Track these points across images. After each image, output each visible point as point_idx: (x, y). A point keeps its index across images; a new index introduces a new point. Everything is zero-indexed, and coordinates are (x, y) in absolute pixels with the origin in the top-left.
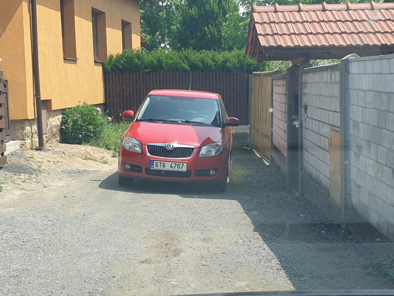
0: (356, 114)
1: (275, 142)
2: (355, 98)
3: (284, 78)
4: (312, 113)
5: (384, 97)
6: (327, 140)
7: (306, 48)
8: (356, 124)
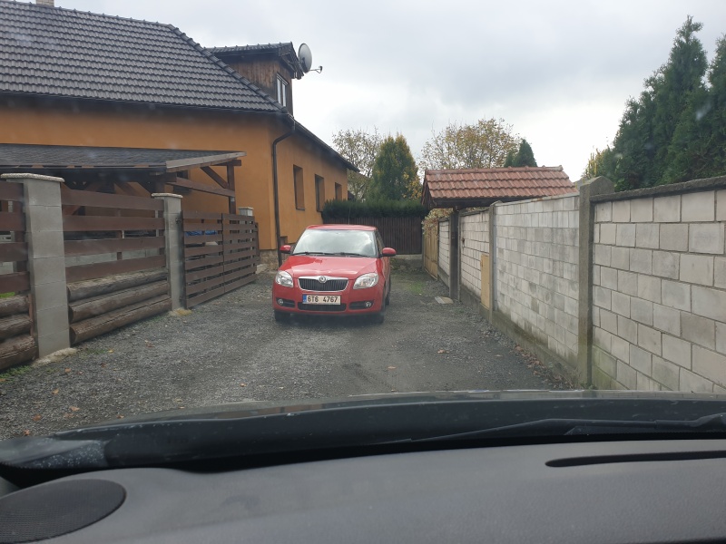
0: (500, 243)
1: (441, 266)
2: (499, 232)
3: (447, 220)
4: (467, 243)
5: (523, 230)
6: (479, 263)
7: (464, 199)
8: (501, 251)
